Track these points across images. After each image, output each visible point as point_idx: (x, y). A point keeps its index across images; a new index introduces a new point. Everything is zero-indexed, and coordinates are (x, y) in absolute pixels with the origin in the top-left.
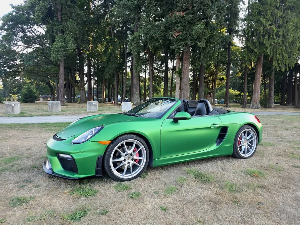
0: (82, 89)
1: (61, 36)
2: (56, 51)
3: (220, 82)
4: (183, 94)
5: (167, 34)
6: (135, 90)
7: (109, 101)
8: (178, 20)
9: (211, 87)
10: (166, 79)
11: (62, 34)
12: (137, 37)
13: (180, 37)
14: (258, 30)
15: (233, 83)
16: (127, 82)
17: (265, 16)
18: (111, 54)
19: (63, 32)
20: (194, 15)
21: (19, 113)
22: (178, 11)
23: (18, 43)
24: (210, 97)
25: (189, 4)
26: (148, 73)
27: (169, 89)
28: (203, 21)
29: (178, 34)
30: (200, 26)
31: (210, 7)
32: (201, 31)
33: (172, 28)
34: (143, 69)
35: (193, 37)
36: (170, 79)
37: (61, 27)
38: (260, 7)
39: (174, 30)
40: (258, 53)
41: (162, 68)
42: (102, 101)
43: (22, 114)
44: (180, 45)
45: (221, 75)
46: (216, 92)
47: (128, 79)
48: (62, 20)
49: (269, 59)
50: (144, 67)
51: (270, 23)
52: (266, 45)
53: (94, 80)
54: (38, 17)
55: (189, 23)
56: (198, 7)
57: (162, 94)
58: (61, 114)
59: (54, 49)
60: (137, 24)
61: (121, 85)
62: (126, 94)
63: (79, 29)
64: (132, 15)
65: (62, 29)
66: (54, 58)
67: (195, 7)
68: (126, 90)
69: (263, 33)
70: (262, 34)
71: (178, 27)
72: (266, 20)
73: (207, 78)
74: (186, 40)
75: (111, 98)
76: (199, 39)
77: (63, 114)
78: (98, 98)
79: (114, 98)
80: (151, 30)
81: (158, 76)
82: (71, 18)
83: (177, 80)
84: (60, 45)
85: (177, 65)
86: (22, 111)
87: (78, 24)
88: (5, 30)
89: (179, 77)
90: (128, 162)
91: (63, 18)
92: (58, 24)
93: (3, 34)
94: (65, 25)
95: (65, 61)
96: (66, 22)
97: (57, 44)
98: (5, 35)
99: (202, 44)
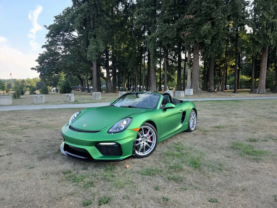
0: (109, 81)
1: (94, 40)
2: (91, 53)
3: (232, 69)
4: (193, 83)
5: (179, 34)
6: (152, 80)
7: (129, 90)
8: (188, 22)
9: (222, 74)
10: (179, 68)
11: (95, 38)
13: (189, 36)
14: (262, 24)
15: (246, 69)
17: (268, 11)
18: (132, 51)
19: (95, 36)
20: (201, 17)
22: (188, 15)
23: (61, 47)
24: (220, 84)
25: (197, 8)
26: (163, 64)
27: (182, 77)
28: (209, 22)
30: (206, 27)
31: (215, 10)
32: (207, 30)
33: (183, 29)
34: (158, 61)
35: (201, 36)
36: (183, 68)
37: (93, 33)
38: (263, 3)
39: (185, 31)
40: (262, 44)
41: (175, 59)
42: (124, 89)
43: (76, 102)
44: (190, 43)
45: (232, 63)
46: (229, 79)
48: (94, 27)
49: (273, 49)
50: (159, 59)
51: (273, 17)
52: (269, 37)
54: (77, 27)
55: (198, 24)
56: (205, 10)
57: (176, 82)
58: (102, 102)
59: (89, 51)
60: (153, 26)
63: (108, 33)
64: (150, 19)
66: (89, 58)
67: (202, 11)
69: (267, 26)
70: (265, 27)
71: (188, 28)
72: (269, 14)
73: (219, 66)
74: (195, 38)
76: (205, 37)
77: (104, 101)
80: (165, 31)
81: (172, 66)
82: (101, 25)
83: (189, 71)
84: (94, 47)
85: (188, 58)
86: (75, 100)
87: (106, 29)
88: (51, 37)
89: (190, 68)
90: (143, 143)
91: (95, 26)
92: (91, 30)
93: (50, 40)
94: (97, 31)
95: (97, 60)
96: (97, 28)
97: (92, 47)
98: (51, 41)
99: (208, 41)
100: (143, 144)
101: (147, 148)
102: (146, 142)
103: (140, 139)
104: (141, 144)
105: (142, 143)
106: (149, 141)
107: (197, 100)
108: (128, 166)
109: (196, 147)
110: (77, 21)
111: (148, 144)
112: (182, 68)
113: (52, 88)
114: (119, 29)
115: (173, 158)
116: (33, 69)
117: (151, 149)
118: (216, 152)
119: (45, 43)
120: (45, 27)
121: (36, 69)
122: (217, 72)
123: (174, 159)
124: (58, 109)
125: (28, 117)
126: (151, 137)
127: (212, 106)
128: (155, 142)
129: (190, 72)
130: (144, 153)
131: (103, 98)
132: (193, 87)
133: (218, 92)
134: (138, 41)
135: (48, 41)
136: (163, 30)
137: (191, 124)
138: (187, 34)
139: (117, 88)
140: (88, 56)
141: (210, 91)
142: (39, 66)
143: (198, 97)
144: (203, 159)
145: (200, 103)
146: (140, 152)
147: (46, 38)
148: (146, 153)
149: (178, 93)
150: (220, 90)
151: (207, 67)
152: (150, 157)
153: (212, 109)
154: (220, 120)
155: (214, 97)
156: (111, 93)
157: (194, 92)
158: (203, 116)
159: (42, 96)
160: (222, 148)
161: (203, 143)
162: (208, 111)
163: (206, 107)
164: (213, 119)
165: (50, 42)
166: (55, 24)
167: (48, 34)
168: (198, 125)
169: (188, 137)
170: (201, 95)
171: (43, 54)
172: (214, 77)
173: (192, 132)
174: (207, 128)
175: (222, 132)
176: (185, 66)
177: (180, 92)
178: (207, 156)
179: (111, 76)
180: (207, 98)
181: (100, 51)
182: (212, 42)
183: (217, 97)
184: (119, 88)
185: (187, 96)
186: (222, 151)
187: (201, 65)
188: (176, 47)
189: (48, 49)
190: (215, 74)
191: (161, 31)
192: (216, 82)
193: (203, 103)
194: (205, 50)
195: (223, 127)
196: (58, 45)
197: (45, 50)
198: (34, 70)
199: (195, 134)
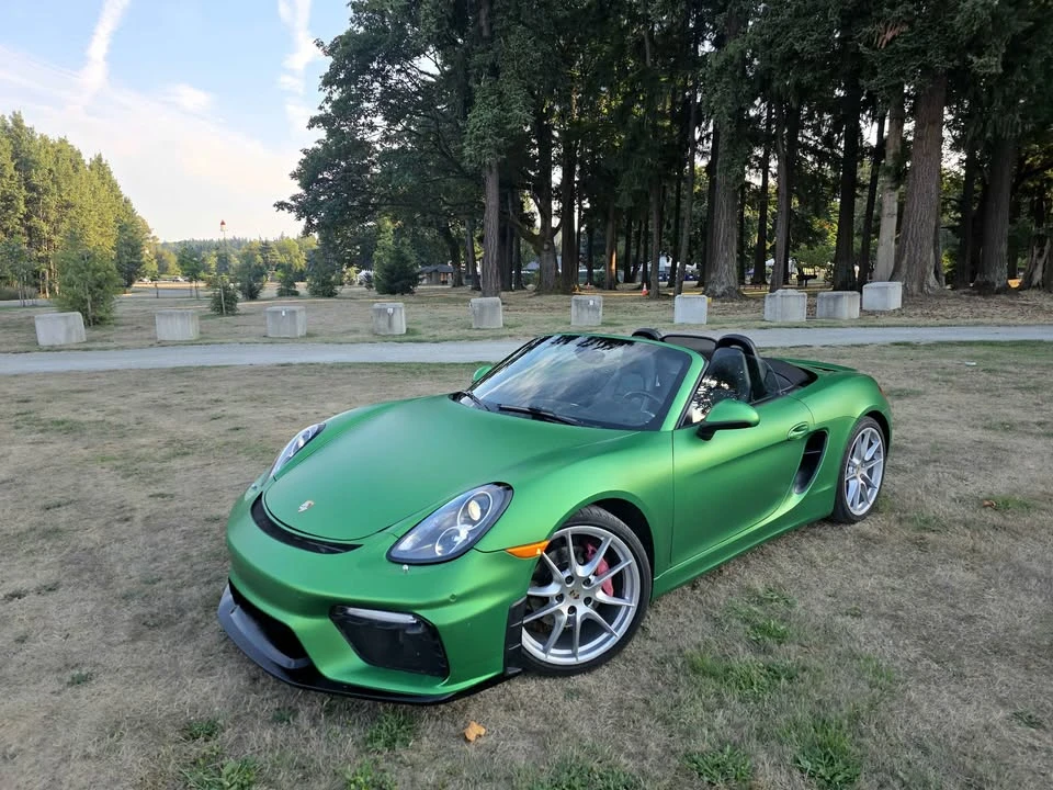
0: (546, 247)
1: (490, 85)
2: (477, 138)
4: (907, 253)
6: (720, 245)
7: (629, 279)
10: (848, 186)
11: (494, 79)
12: (733, 57)
13: (900, 44)
16: (694, 209)
19: (495, 71)
21: (404, 332)
23: (374, 120)
26: (774, 171)
29: (896, 32)
32: (985, 14)
33: (870, 14)
34: (757, 158)
35: (954, 39)
36: (865, 187)
37: (489, 57)
39: (879, 20)
41: (833, 146)
42: (607, 279)
43: (411, 336)
44: (902, 73)
47: (699, 196)
48: (492, 33)
50: (759, 152)
53: (581, 208)
57: (834, 244)
58: (505, 336)
59: (472, 133)
61: (672, 221)
62: (690, 251)
63: (544, 54)
65: (493, 64)
66: (471, 161)
68: (690, 236)
71: (895, 6)
73: (1037, 172)
74: (925, 53)
75: (636, 269)
76: (977, 45)
77: (510, 336)
78: (590, 269)
79: (645, 267)
80: (787, 28)
81: (818, 177)
82: (520, 22)
83: (889, 202)
84: (490, 115)
85: (890, 143)
86: (410, 327)
87: (541, 39)
88: (340, 84)
89: (897, 187)
90: (570, 609)
91: (495, 27)
92: (481, 47)
93: (336, 96)
94: (501, 49)
95: (502, 167)
96: (505, 38)
97: (481, 116)
98: (340, 100)
99: (989, 64)
100: (572, 610)
101: (590, 629)
102: (587, 601)
103: (552, 590)
104: (559, 612)
105: (564, 607)
106: (601, 596)
107: (913, 339)
108: (474, 731)
109: (858, 627)
110: (427, 16)
111: (598, 610)
112: (863, 187)
113: (357, 272)
114: (594, 35)
115: (718, 694)
116: (281, 205)
117: (612, 634)
118: (962, 676)
119: (321, 108)
120: (318, 45)
121: (291, 209)
122: (1026, 200)
123: (721, 704)
124: (334, 367)
125: (216, 401)
126: (614, 578)
127: (984, 374)
128: (634, 605)
129: (896, 205)
130: (574, 655)
131: (512, 320)
132: (904, 270)
133: (1025, 292)
134: (672, 79)
135: (328, 100)
136: (777, 25)
137: (855, 485)
138: (889, 36)
139: (583, 270)
140: (468, 151)
141: (986, 290)
142: (301, 196)
143: (923, 321)
144: (880, 726)
145: (927, 353)
146: (556, 647)
147: (320, 89)
148: (587, 652)
149: (831, 303)
150: (1035, 282)
151: (983, 179)
152: (604, 672)
153: (978, 391)
154: (1015, 459)
155: (1001, 320)
156: (553, 297)
157: (906, 295)
158: (933, 428)
159: (294, 312)
160: (999, 650)
161: (900, 606)
162: (962, 398)
163: (954, 378)
164: (982, 446)
165: (335, 105)
166: (351, 34)
167: (327, 74)
168: (896, 480)
169: (828, 553)
170: (939, 312)
171: (315, 150)
172: (1012, 221)
173: (857, 525)
174: (938, 507)
175: (1015, 534)
176: (874, 179)
177: (838, 296)
178: (911, 704)
179: (557, 230)
180: (967, 325)
181: (512, 130)
182: (1008, 66)
183: (1019, 320)
184: (590, 274)
185: (873, 313)
186: (1001, 670)
187: (956, 168)
188: (839, 93)
189: (331, 134)
190: (1015, 211)
191: (769, 27)
192: (1016, 247)
193: (939, 356)
194: (975, 101)
195: (1026, 506)
196: (362, 112)
197: (321, 133)
198: (286, 210)
199: (867, 541)
